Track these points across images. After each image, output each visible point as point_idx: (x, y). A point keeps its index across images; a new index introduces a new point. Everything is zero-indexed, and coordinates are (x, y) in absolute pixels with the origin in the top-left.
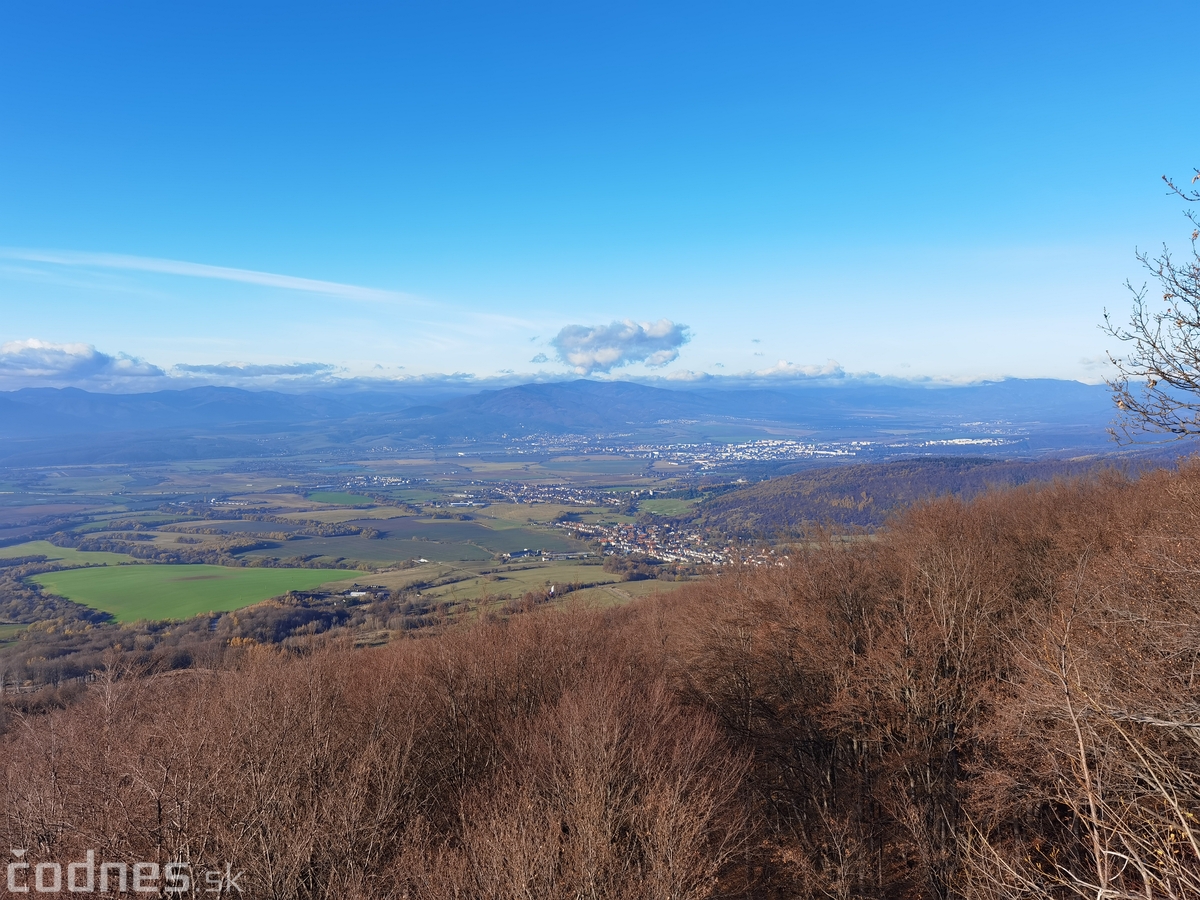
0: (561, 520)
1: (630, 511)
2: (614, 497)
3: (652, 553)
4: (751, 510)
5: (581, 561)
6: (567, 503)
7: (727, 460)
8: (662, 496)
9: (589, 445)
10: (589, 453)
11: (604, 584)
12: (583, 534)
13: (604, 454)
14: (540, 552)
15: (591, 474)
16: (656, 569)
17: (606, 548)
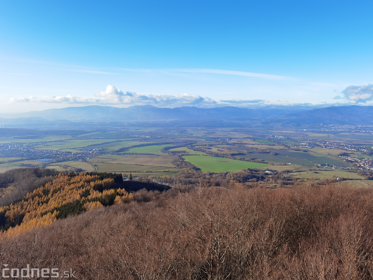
0: (341, 155)
1: (370, 154)
2: (364, 148)
5: (349, 170)
6: (344, 149)
9: (354, 129)
10: (354, 132)
11: (357, 179)
12: (349, 161)
13: (361, 133)
14: (332, 165)
15: (355, 140)
17: (359, 167)
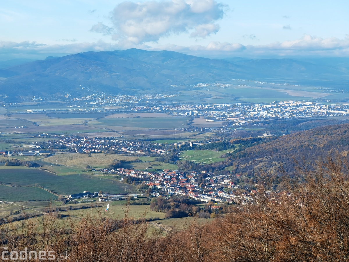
0: (115, 167)
1: (173, 160)
4: (274, 159)
5: (132, 202)
6: (120, 153)
9: (139, 105)
11: (151, 220)
13: (152, 112)
14: (97, 194)
15: (141, 129)
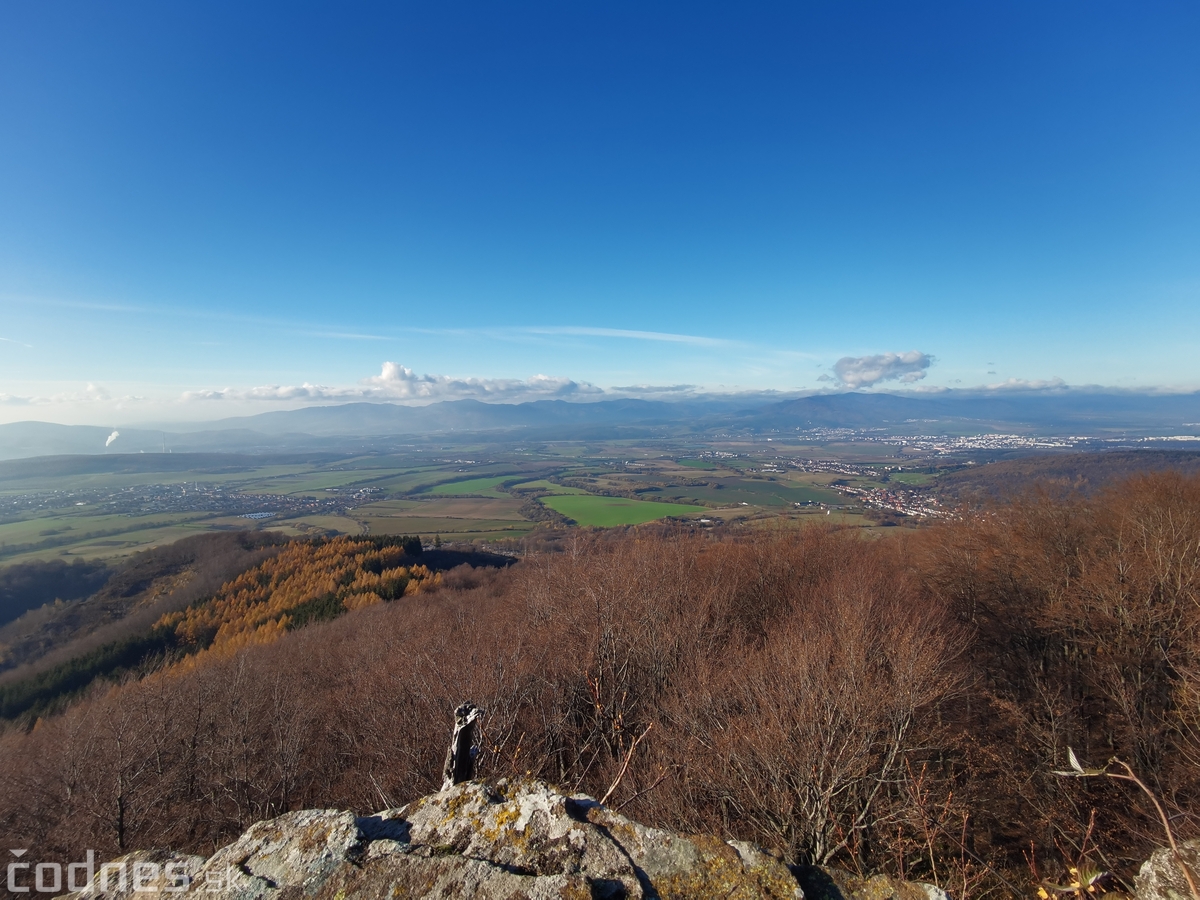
0: (834, 484)
1: (884, 480)
2: (872, 470)
3: (899, 509)
5: (848, 511)
6: (839, 473)
7: (959, 448)
8: (908, 471)
11: (863, 527)
12: (849, 493)
13: (866, 441)
14: (819, 503)
15: (856, 455)
16: (902, 520)
17: (865, 504)
